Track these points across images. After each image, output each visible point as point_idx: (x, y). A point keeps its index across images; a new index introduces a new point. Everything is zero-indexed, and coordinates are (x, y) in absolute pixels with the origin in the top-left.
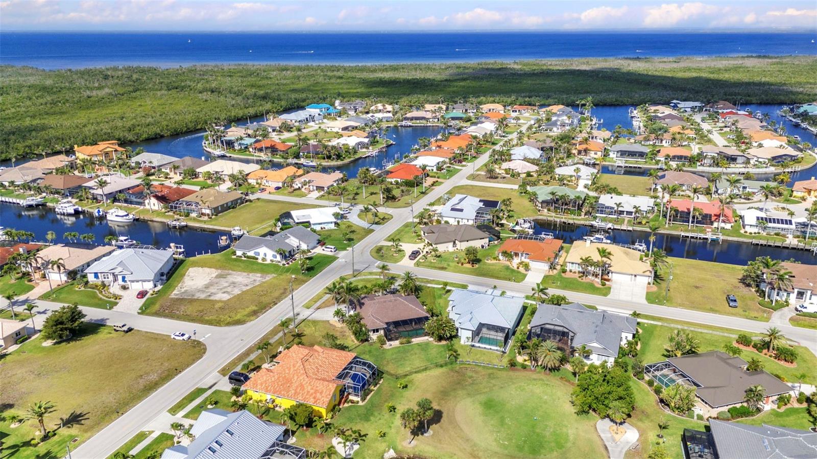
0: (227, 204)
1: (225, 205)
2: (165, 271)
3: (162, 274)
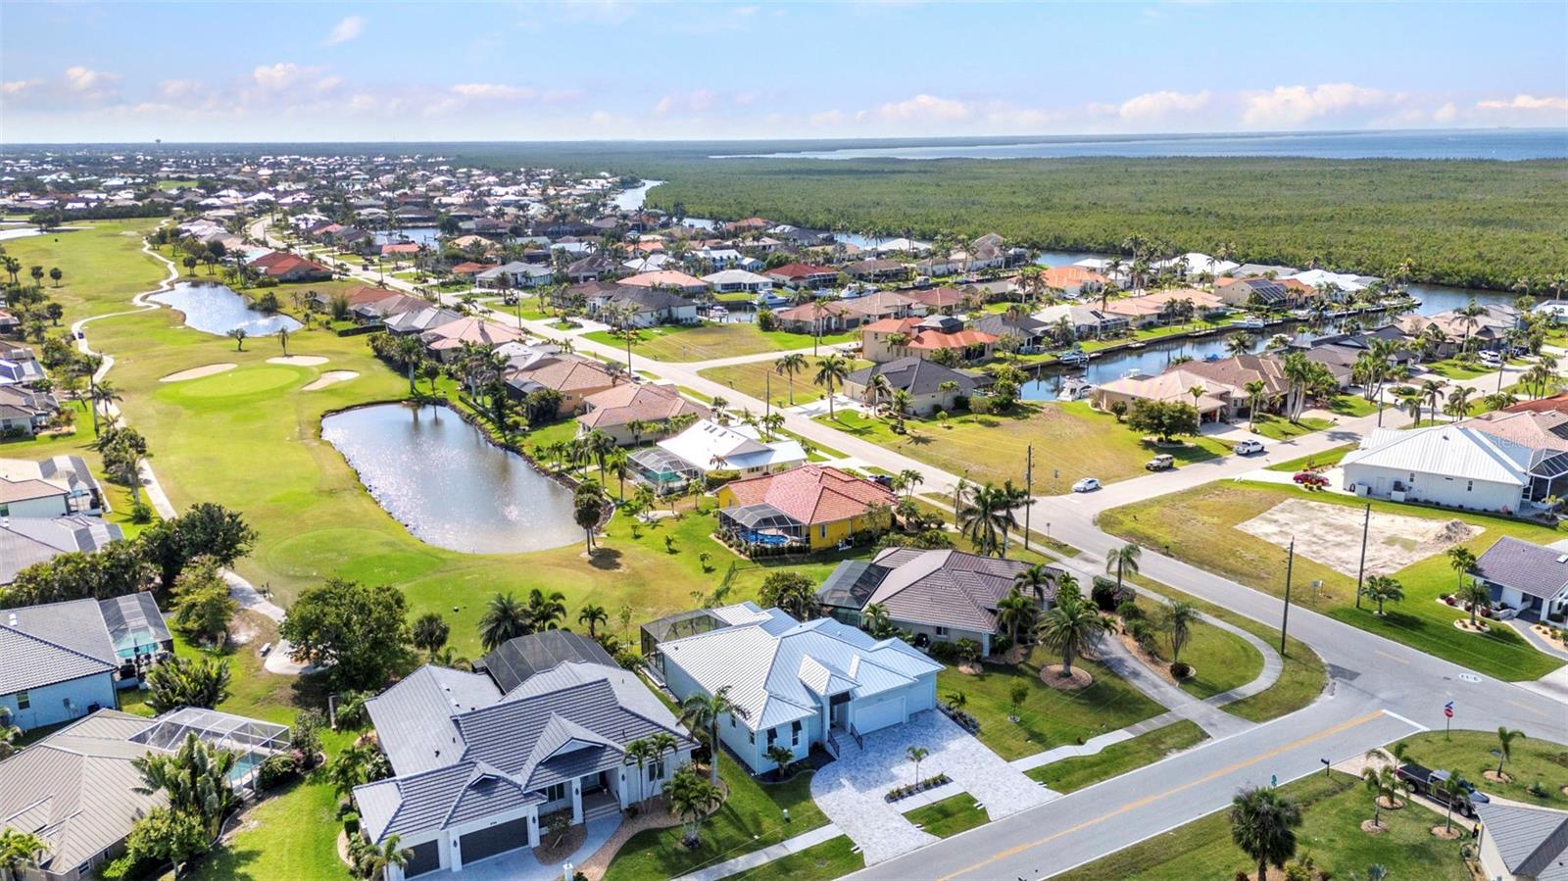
2: (1420, 490)
3: (1398, 486)
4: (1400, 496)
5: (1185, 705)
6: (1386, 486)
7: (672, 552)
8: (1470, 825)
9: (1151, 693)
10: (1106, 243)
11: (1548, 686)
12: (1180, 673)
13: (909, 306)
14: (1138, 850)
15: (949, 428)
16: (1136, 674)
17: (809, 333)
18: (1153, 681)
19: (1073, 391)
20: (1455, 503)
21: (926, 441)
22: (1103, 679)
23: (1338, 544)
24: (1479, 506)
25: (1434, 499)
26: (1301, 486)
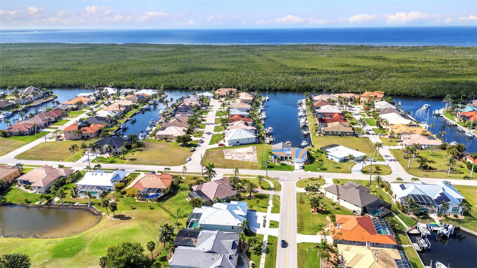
0: (337, 132)
1: (335, 133)
2: (241, 142)
3: (238, 142)
4: (238, 144)
5: (271, 193)
6: (236, 143)
7: (134, 209)
8: (320, 192)
9: (263, 193)
10: (62, 84)
11: (297, 170)
12: (263, 188)
13: (50, 119)
14: (298, 215)
15: (133, 154)
16: (257, 191)
17: (27, 135)
18: (261, 191)
19: (142, 136)
20: (247, 143)
21: (135, 159)
22: (255, 194)
23: (243, 157)
24: (250, 143)
25: (243, 143)
26: (221, 147)
